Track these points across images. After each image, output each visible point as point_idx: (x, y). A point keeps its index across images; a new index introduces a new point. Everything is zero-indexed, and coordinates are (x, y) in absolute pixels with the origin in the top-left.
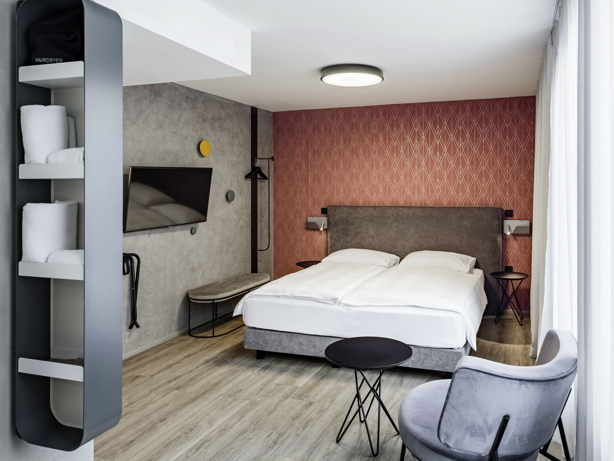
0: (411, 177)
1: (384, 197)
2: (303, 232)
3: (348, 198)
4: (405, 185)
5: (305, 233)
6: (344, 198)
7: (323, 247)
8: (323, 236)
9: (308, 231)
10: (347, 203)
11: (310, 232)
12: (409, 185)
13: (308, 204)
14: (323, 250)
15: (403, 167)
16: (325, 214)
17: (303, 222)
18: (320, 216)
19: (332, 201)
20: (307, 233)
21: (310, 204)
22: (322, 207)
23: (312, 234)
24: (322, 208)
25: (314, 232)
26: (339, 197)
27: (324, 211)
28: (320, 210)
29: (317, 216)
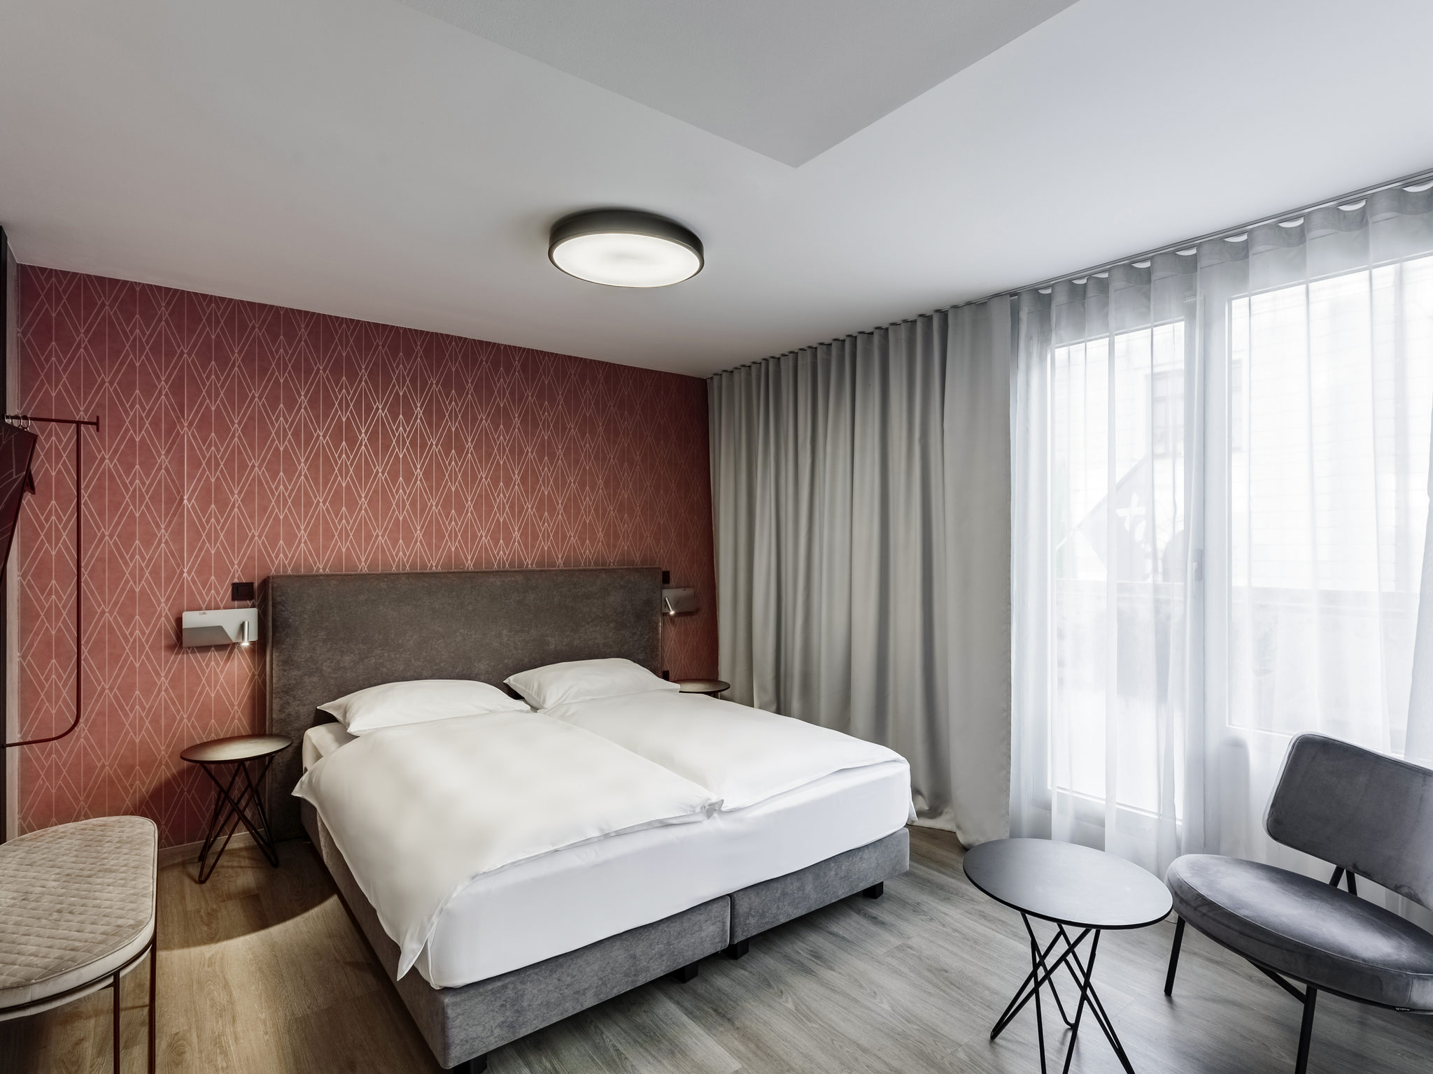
0: (490, 507)
1: (425, 551)
2: (159, 660)
3: (324, 554)
4: (476, 522)
5: (166, 663)
6: (311, 555)
7: (239, 694)
8: (240, 663)
9: (178, 653)
10: (321, 567)
11: (189, 659)
12: (487, 522)
13: (182, 572)
14: (239, 705)
15: (473, 482)
16: (245, 600)
17: (160, 630)
18: (225, 608)
19: (272, 561)
20: (174, 662)
21: (189, 572)
22: (236, 581)
23: (198, 662)
24: (234, 585)
25: (204, 654)
26: (295, 551)
27: (242, 593)
28: (226, 591)
29: (217, 608)
